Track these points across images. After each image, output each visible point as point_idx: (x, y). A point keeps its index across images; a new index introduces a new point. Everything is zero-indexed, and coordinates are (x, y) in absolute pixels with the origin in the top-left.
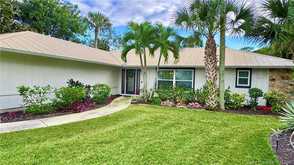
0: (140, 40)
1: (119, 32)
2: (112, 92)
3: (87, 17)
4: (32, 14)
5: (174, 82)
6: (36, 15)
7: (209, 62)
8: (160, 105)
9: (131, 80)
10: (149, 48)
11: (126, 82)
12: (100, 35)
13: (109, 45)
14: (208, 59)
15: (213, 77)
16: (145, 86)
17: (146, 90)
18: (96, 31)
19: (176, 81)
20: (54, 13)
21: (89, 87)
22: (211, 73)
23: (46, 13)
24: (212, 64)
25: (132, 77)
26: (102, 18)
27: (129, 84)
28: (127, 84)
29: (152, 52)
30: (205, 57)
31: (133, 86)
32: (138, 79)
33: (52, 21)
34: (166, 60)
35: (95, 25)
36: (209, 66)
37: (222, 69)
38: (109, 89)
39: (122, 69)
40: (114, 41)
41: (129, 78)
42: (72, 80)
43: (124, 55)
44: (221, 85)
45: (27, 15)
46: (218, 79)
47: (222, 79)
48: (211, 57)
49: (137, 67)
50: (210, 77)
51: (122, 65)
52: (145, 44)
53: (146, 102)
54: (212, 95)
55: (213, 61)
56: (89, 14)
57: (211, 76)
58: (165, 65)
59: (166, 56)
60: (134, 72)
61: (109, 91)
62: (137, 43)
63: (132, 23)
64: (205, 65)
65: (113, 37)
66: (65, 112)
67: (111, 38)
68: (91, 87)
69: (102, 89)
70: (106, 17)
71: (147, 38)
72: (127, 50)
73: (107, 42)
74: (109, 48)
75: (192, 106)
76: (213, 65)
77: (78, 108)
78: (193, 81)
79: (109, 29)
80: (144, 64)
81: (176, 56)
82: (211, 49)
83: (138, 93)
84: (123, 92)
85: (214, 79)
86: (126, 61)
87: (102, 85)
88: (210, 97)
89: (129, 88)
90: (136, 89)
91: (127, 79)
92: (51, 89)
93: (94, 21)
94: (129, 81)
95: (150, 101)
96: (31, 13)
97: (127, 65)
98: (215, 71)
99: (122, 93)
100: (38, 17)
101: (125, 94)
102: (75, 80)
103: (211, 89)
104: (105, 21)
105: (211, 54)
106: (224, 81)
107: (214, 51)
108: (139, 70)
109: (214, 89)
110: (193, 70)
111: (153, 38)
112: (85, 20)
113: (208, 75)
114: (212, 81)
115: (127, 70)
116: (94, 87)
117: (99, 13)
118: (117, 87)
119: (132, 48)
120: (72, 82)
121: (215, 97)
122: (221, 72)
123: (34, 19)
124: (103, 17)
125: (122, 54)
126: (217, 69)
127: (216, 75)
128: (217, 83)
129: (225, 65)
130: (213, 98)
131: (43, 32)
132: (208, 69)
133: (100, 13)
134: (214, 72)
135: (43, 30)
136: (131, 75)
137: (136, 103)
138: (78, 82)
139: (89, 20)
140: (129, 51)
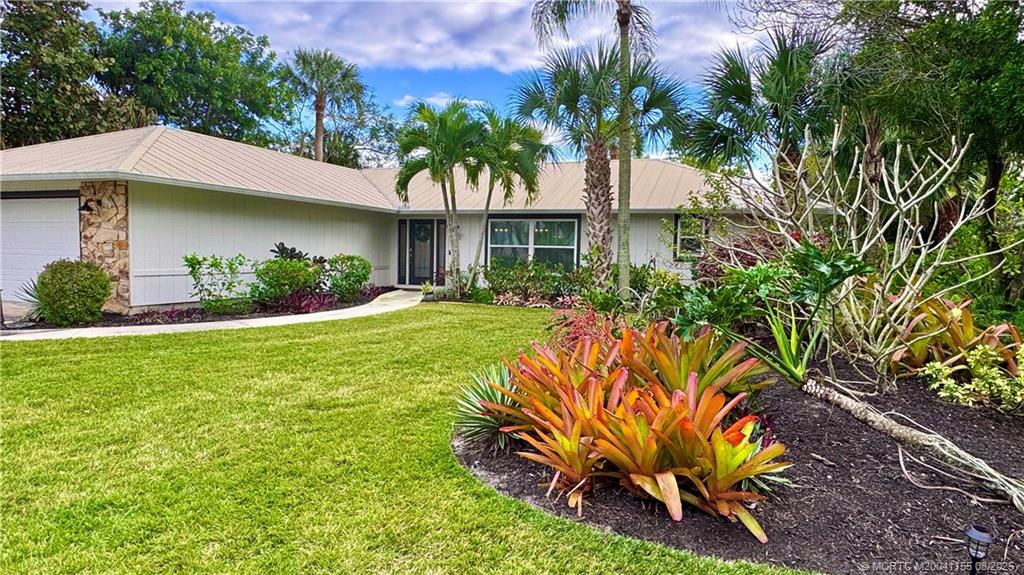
0: (439, 151)
1: (388, 107)
2: (374, 279)
3: (292, 66)
4: (142, 69)
5: (531, 252)
6: (155, 69)
7: (593, 201)
8: (492, 304)
9: (423, 247)
10: (466, 165)
11: (410, 252)
12: (331, 115)
13: (356, 147)
14: (592, 195)
15: (601, 234)
16: (456, 260)
17: (458, 270)
18: (319, 107)
19: (536, 249)
20: (203, 63)
21: (321, 261)
22: (598, 227)
23: (179, 62)
24: (599, 205)
25: (424, 240)
26: (335, 69)
27: (417, 258)
28: (412, 259)
29: (473, 175)
30: (586, 190)
31: (428, 264)
32: (441, 246)
33: (196, 85)
34: (506, 196)
35: (316, 89)
36: (594, 210)
37: (623, 217)
38: (366, 267)
39: (400, 221)
40: (374, 134)
41: (417, 242)
42: (282, 244)
43: (403, 184)
44: (622, 252)
45: (129, 69)
46: (616, 238)
47: (623, 238)
48: (596, 191)
49: (436, 214)
50: (595, 236)
51: (397, 209)
52: (452, 159)
53: (459, 297)
54: (600, 274)
55: (603, 199)
56: (297, 55)
57: (597, 232)
58: (505, 208)
59: (508, 185)
60: (429, 226)
61: (368, 273)
62: (433, 159)
63: (422, 106)
64: (585, 208)
65: (371, 124)
66: (277, 312)
67: (361, 124)
68: (325, 261)
69: (352, 265)
70: (346, 64)
71: (456, 145)
72: (409, 172)
73: (351, 136)
74: (357, 156)
75: (562, 303)
76: (601, 207)
77: (303, 304)
78: (575, 247)
79: (357, 99)
80: (451, 208)
81: (531, 186)
82: (596, 173)
83: (441, 282)
84: (402, 280)
85: (604, 239)
86: (406, 199)
87: (351, 258)
88: (595, 279)
89: (416, 270)
90: (435, 270)
91: (412, 246)
92: (248, 263)
93: (312, 79)
94: (417, 250)
95: (468, 295)
96: (139, 65)
97: (411, 209)
98: (606, 221)
99: (399, 283)
100: (159, 76)
101: (407, 286)
102: (289, 246)
103: (599, 262)
104: (345, 76)
105: (596, 183)
106: (627, 243)
107: (602, 177)
108: (442, 222)
109: (603, 260)
110: (576, 221)
111: (471, 145)
112: (286, 75)
113: (592, 231)
114: (600, 243)
115: (411, 220)
116: (332, 262)
117: (325, 55)
118: (386, 268)
119: (421, 169)
120: (282, 250)
121: (606, 278)
122: (622, 224)
123: (149, 81)
124: (339, 64)
125: (398, 183)
126: (612, 217)
127: (609, 231)
128: (614, 247)
129: (631, 207)
130: (603, 282)
131: (173, 117)
132: (592, 217)
133: (329, 53)
134: (604, 223)
135: (173, 111)
136: (422, 234)
137: (433, 300)
138: (293, 250)
139: (296, 73)
140: (415, 176)
